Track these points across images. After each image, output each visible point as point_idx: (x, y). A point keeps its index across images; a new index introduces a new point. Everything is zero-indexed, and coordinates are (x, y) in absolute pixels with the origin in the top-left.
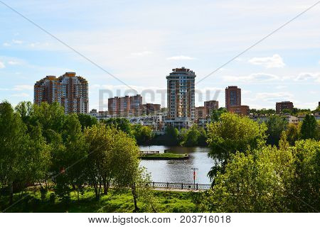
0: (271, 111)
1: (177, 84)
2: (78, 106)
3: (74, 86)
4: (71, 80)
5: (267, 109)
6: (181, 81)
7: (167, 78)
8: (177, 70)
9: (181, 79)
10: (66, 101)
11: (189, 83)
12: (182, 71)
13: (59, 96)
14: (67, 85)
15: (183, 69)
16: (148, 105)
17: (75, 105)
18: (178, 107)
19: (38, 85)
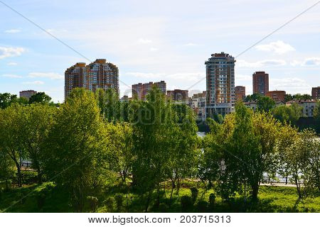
1: (217, 69)
3: (105, 73)
4: (101, 66)
6: (220, 66)
7: (206, 63)
8: (216, 55)
9: (220, 65)
10: (97, 88)
11: (229, 68)
12: (222, 56)
15: (223, 54)
18: (218, 92)
19: (69, 73)
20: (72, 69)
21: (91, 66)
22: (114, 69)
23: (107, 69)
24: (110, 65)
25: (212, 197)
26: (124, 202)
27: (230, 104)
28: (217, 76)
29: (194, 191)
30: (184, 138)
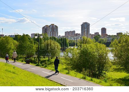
0: (115, 36)
1: (84, 27)
2: (55, 34)
3: (54, 28)
4: (53, 26)
5: (114, 35)
7: (81, 25)
8: (84, 23)
10: (51, 33)
11: (88, 27)
13: (49, 31)
14: (52, 28)
15: (86, 23)
16: (77, 34)
17: (54, 34)
18: (84, 34)
19: (43, 28)
21: (50, 26)
22: (57, 27)
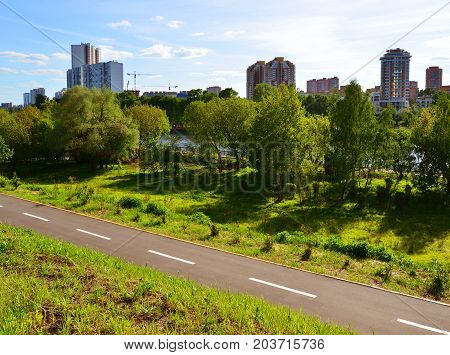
1: (392, 65)
3: (283, 70)
4: (280, 64)
6: (395, 62)
7: (381, 59)
8: (391, 51)
11: (404, 63)
12: (398, 52)
13: (269, 79)
14: (276, 69)
15: (398, 50)
18: (392, 87)
19: (250, 70)
20: (253, 66)
21: (271, 63)
22: (291, 66)
23: (285, 66)
24: (288, 62)
25: (408, 188)
26: (320, 190)
27: (404, 98)
28: (392, 72)
29: (389, 182)
30: (381, 131)
